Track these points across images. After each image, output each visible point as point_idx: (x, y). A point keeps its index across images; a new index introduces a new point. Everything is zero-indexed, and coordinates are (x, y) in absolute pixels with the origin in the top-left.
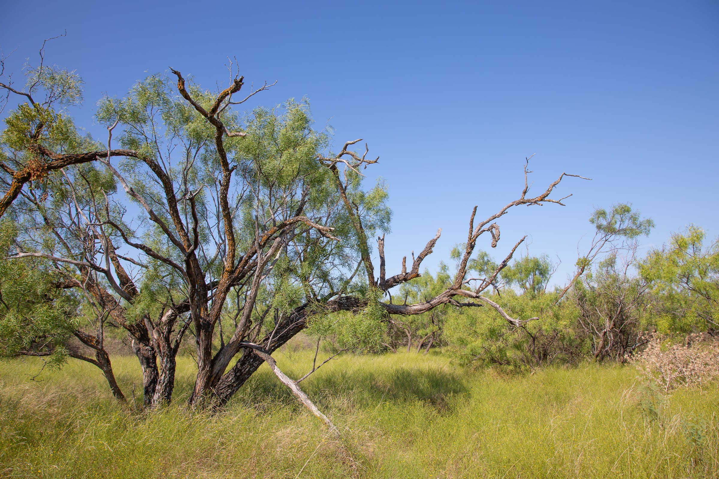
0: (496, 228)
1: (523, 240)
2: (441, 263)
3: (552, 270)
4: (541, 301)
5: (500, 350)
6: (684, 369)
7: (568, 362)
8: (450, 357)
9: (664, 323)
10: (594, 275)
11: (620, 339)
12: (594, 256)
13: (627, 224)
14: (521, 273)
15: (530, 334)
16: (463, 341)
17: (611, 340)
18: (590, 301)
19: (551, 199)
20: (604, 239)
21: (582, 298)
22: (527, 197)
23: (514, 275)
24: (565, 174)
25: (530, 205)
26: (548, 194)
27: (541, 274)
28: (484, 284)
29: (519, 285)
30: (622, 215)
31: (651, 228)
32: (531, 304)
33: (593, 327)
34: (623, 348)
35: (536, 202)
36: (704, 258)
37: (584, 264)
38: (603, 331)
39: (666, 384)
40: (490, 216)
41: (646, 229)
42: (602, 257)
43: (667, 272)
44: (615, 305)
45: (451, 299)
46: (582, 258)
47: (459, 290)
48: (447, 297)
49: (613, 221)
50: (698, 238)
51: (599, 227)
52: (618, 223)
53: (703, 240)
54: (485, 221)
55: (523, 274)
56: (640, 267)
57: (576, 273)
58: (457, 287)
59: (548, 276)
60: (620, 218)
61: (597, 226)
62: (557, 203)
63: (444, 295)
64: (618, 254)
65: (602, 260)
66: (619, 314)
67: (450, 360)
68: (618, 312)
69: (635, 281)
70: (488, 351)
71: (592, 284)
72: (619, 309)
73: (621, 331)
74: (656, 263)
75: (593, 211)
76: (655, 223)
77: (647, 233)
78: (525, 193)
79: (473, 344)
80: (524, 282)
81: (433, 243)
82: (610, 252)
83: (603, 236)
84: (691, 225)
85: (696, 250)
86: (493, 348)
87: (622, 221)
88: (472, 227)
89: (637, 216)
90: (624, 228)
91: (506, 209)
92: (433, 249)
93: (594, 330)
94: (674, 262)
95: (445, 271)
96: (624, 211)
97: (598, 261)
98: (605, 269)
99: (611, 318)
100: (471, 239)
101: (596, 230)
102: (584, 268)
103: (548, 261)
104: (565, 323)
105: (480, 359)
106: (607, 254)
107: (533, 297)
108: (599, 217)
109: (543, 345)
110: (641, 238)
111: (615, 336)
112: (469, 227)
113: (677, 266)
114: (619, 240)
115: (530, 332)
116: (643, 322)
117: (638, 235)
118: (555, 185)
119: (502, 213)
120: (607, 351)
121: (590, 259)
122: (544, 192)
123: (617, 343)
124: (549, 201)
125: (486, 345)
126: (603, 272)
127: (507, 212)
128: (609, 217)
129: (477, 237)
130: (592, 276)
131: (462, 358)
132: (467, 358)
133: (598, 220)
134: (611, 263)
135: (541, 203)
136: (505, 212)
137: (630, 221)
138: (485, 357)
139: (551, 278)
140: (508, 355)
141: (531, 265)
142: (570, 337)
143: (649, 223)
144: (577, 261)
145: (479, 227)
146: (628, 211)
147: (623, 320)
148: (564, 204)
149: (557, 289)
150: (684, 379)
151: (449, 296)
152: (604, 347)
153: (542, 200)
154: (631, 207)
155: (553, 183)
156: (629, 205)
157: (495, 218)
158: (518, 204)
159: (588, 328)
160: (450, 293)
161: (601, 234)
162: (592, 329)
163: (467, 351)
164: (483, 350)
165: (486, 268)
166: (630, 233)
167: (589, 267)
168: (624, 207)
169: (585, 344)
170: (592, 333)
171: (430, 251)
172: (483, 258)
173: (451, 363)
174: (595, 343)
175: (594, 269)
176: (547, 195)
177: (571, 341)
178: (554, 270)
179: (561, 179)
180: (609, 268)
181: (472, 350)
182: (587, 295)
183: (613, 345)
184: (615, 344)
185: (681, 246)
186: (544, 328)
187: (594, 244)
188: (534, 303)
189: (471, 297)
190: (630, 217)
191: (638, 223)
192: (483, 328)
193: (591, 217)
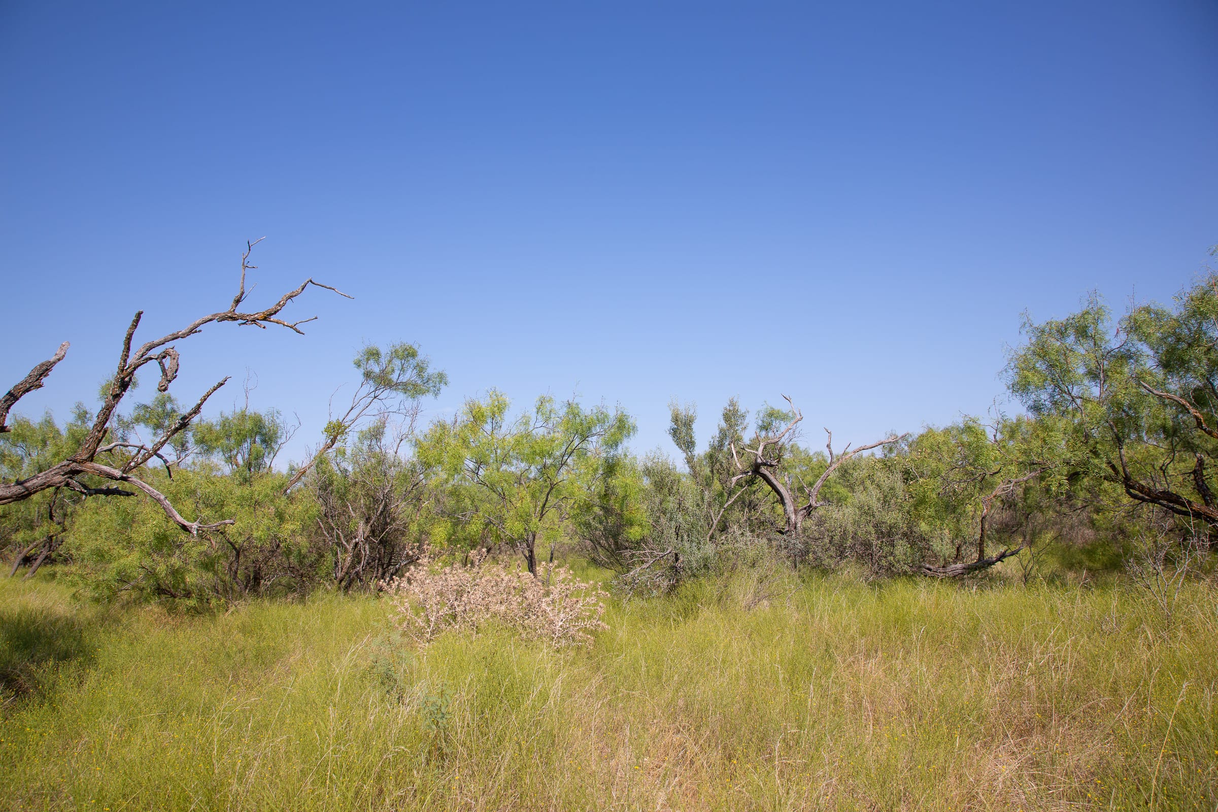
0: (173, 357)
1: (222, 384)
2: (78, 407)
3: (284, 437)
4: (259, 488)
5: (175, 573)
6: (456, 603)
7: (295, 591)
8: (74, 585)
9: (440, 532)
10: (349, 452)
11: (380, 554)
12: (353, 421)
13: (409, 375)
14: (228, 437)
15: (231, 543)
16: (103, 556)
17: (365, 555)
18: (338, 492)
19: (282, 320)
20: (373, 395)
21: (326, 487)
22: (239, 310)
23: (217, 440)
24: (311, 281)
25: (243, 324)
26: (278, 311)
27: (264, 441)
28: (140, 456)
29: (223, 457)
30: (403, 362)
31: (443, 386)
32: (238, 492)
33: (339, 534)
34: (383, 568)
35: (254, 321)
36: (503, 440)
37: (336, 431)
38: (354, 541)
39: (429, 626)
40: (168, 334)
41: (435, 387)
42: (366, 423)
43: (452, 456)
44: (376, 501)
45: (70, 480)
46: (335, 421)
47: (89, 464)
48: (63, 475)
49: (389, 369)
50: (499, 408)
51: (368, 375)
52: (397, 373)
53: (506, 412)
54: (156, 341)
55: (232, 440)
56: (417, 444)
57: (322, 446)
58: (84, 457)
59: (276, 447)
60: (400, 365)
61: (364, 373)
62: (291, 327)
63: (57, 471)
64: (389, 420)
65: (365, 429)
66: (380, 515)
67: (74, 590)
68: (379, 512)
69: (410, 465)
70: (151, 573)
71: (344, 465)
72: (381, 507)
73: (381, 542)
74: (439, 441)
75: (362, 348)
76: (449, 379)
77: (436, 393)
78: (238, 301)
79: (122, 561)
80: (235, 452)
81: (47, 370)
82: (378, 417)
83: (373, 389)
84: (493, 389)
85: (496, 426)
86: (161, 569)
87: (402, 369)
88: (128, 348)
89: (426, 365)
90: (404, 381)
91: (199, 325)
92: (44, 380)
93: (340, 539)
94: (464, 441)
95: (83, 422)
96: (408, 355)
97: (358, 429)
98: (367, 442)
99: (368, 520)
100: (122, 370)
101: (361, 378)
102: (335, 438)
103: (278, 421)
104: (292, 527)
105: (134, 588)
106: (373, 418)
107: (246, 481)
108: (368, 359)
109: (254, 562)
110: (426, 400)
111: (372, 548)
112: (122, 347)
113: (468, 447)
114: (393, 399)
115: (232, 540)
116: (414, 528)
117: (423, 394)
118: (291, 296)
119: (192, 331)
120: (357, 573)
121: (347, 424)
122: (271, 306)
123: (374, 560)
124: (277, 323)
125: (147, 562)
126: (364, 448)
127: (200, 331)
128: (384, 361)
129: (135, 369)
130: (345, 453)
131: (98, 586)
132: (109, 588)
133: (367, 363)
134: (376, 434)
135: (264, 323)
136: (198, 329)
137: (415, 371)
138: (143, 584)
139: (280, 450)
140: (188, 580)
141: (249, 425)
142: (300, 551)
143: (441, 377)
144: (326, 426)
145: (143, 350)
146: (413, 355)
147: (387, 524)
148: (301, 331)
149: (292, 469)
150: (455, 617)
151: (66, 473)
152: (353, 566)
153: (265, 319)
154: (418, 350)
155: (288, 294)
156: (416, 347)
157: (176, 338)
158: (223, 319)
159: (332, 536)
160: (69, 469)
161: (369, 387)
162: (337, 538)
163: (110, 573)
164: (142, 573)
165: (167, 423)
166: (413, 389)
167: (343, 438)
168: (408, 348)
169: (324, 560)
170: (337, 543)
171: (37, 383)
172: (164, 405)
173: (74, 596)
174: (340, 560)
175: (350, 441)
176: (275, 313)
177: (301, 557)
178: (288, 438)
179: (303, 289)
180: (374, 442)
181: (119, 573)
182: (335, 483)
183: (368, 564)
184: (370, 561)
185: (477, 418)
186: (255, 534)
187: (356, 401)
188: (246, 491)
189: (112, 478)
190: (415, 365)
191: (425, 375)
192: (145, 532)
193: (358, 357)
